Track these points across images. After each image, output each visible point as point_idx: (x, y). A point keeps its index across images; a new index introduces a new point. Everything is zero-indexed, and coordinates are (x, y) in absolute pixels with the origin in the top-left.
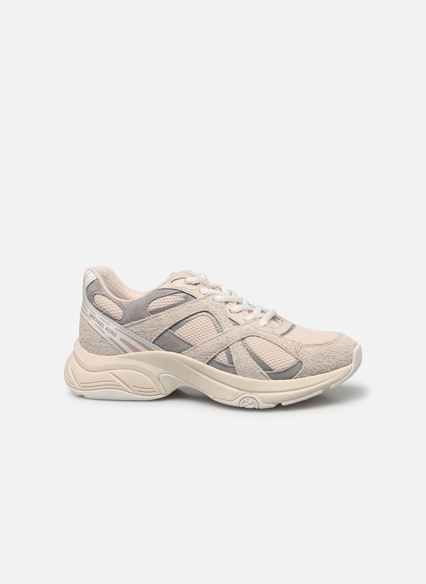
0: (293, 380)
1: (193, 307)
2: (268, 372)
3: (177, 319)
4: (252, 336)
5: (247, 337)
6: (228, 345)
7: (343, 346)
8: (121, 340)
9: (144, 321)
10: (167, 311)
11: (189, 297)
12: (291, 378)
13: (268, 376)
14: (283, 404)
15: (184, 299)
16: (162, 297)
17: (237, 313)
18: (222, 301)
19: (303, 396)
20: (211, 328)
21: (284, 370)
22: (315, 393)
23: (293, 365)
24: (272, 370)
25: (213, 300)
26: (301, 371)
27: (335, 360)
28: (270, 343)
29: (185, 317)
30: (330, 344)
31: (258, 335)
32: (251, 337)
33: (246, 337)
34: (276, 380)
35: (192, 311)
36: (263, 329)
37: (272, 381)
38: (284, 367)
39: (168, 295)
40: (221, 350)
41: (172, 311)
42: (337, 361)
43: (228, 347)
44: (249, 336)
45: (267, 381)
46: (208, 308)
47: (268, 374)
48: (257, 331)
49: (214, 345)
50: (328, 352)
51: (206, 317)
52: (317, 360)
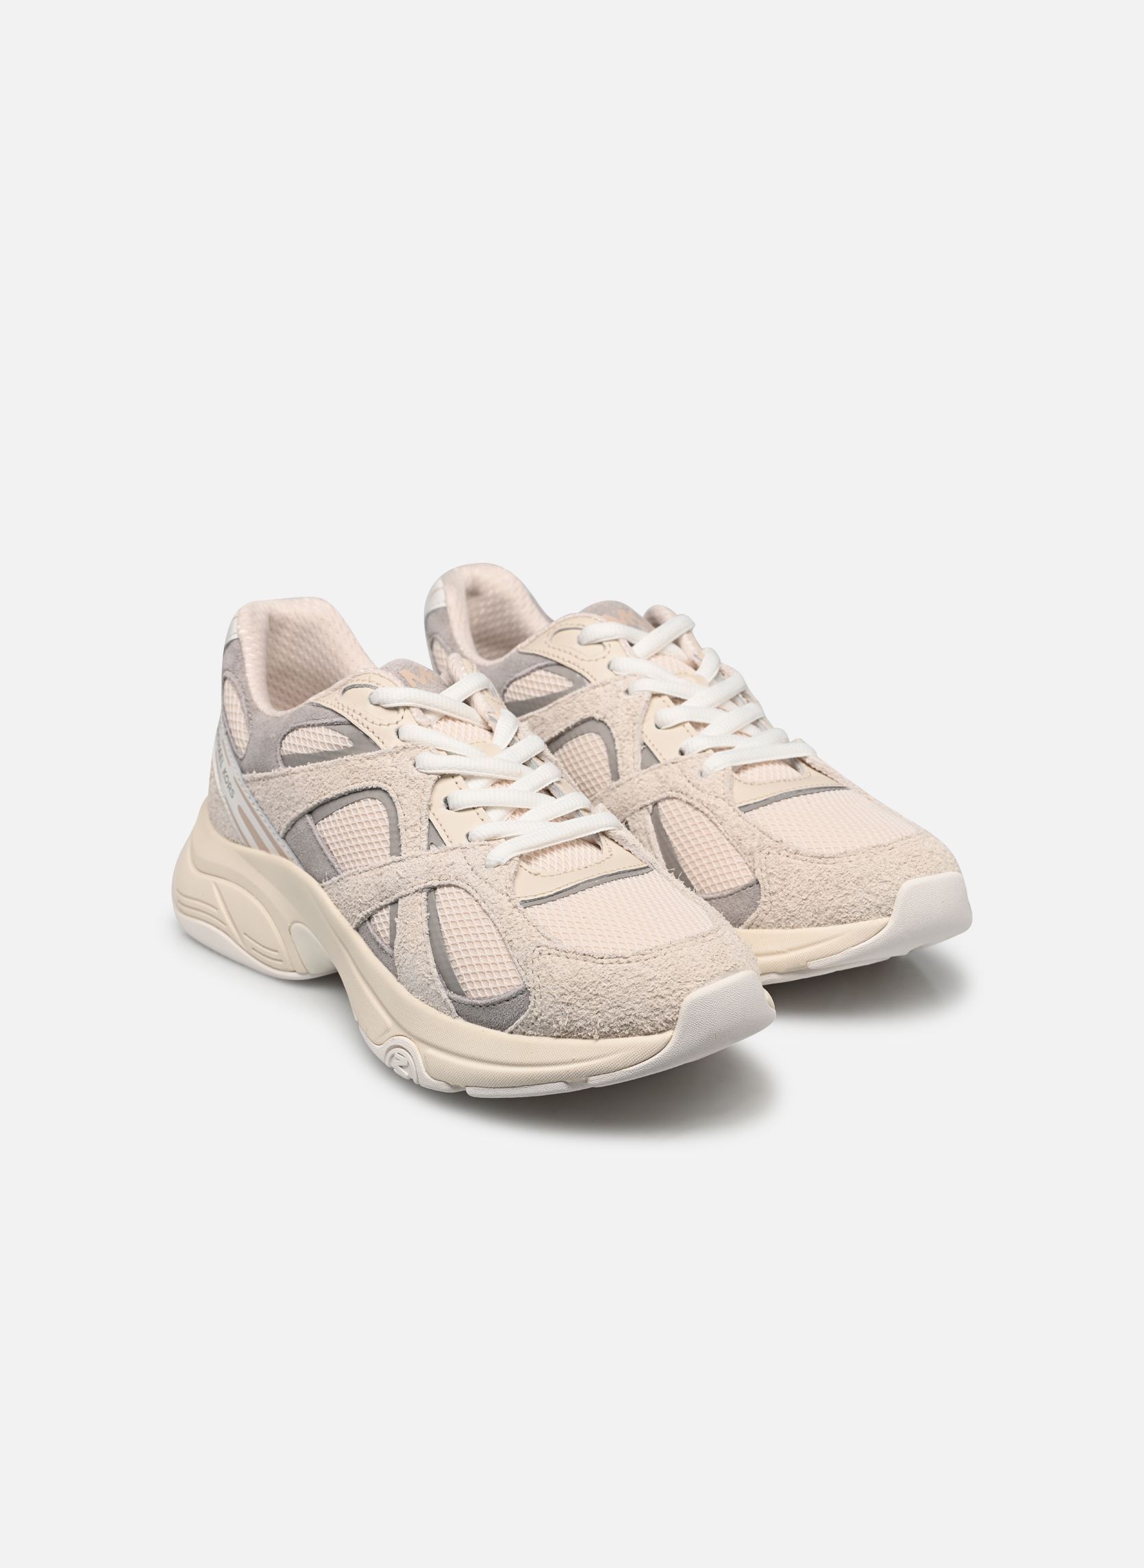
0: (504, 1035)
1: (360, 771)
2: (455, 996)
3: (323, 794)
4: (455, 886)
5: (444, 886)
6: (396, 896)
7: (658, 975)
8: (240, 809)
9: (268, 778)
10: (309, 765)
11: (363, 742)
12: (502, 1028)
13: (452, 1006)
14: (471, 1091)
15: (350, 745)
16: (309, 726)
17: (460, 811)
18: (430, 772)
19: (514, 1087)
20: (380, 839)
21: (484, 1002)
22: (544, 1086)
23: (507, 996)
24: (463, 994)
25: (412, 763)
26: (522, 1017)
27: (618, 1011)
28: (483, 919)
29: (339, 793)
30: (622, 960)
31: (469, 889)
32: (453, 888)
33: (440, 886)
34: (471, 1022)
35: (356, 780)
36: (487, 873)
37: (461, 1022)
38: (487, 994)
39: (319, 725)
40: (382, 904)
41: (317, 768)
42: (622, 1015)
43: (396, 902)
44: (449, 886)
45: (449, 1018)
46: (388, 782)
47: (453, 1001)
48: (470, 876)
49: (370, 885)
50: (604, 984)
51: (380, 806)
52: (567, 999)
